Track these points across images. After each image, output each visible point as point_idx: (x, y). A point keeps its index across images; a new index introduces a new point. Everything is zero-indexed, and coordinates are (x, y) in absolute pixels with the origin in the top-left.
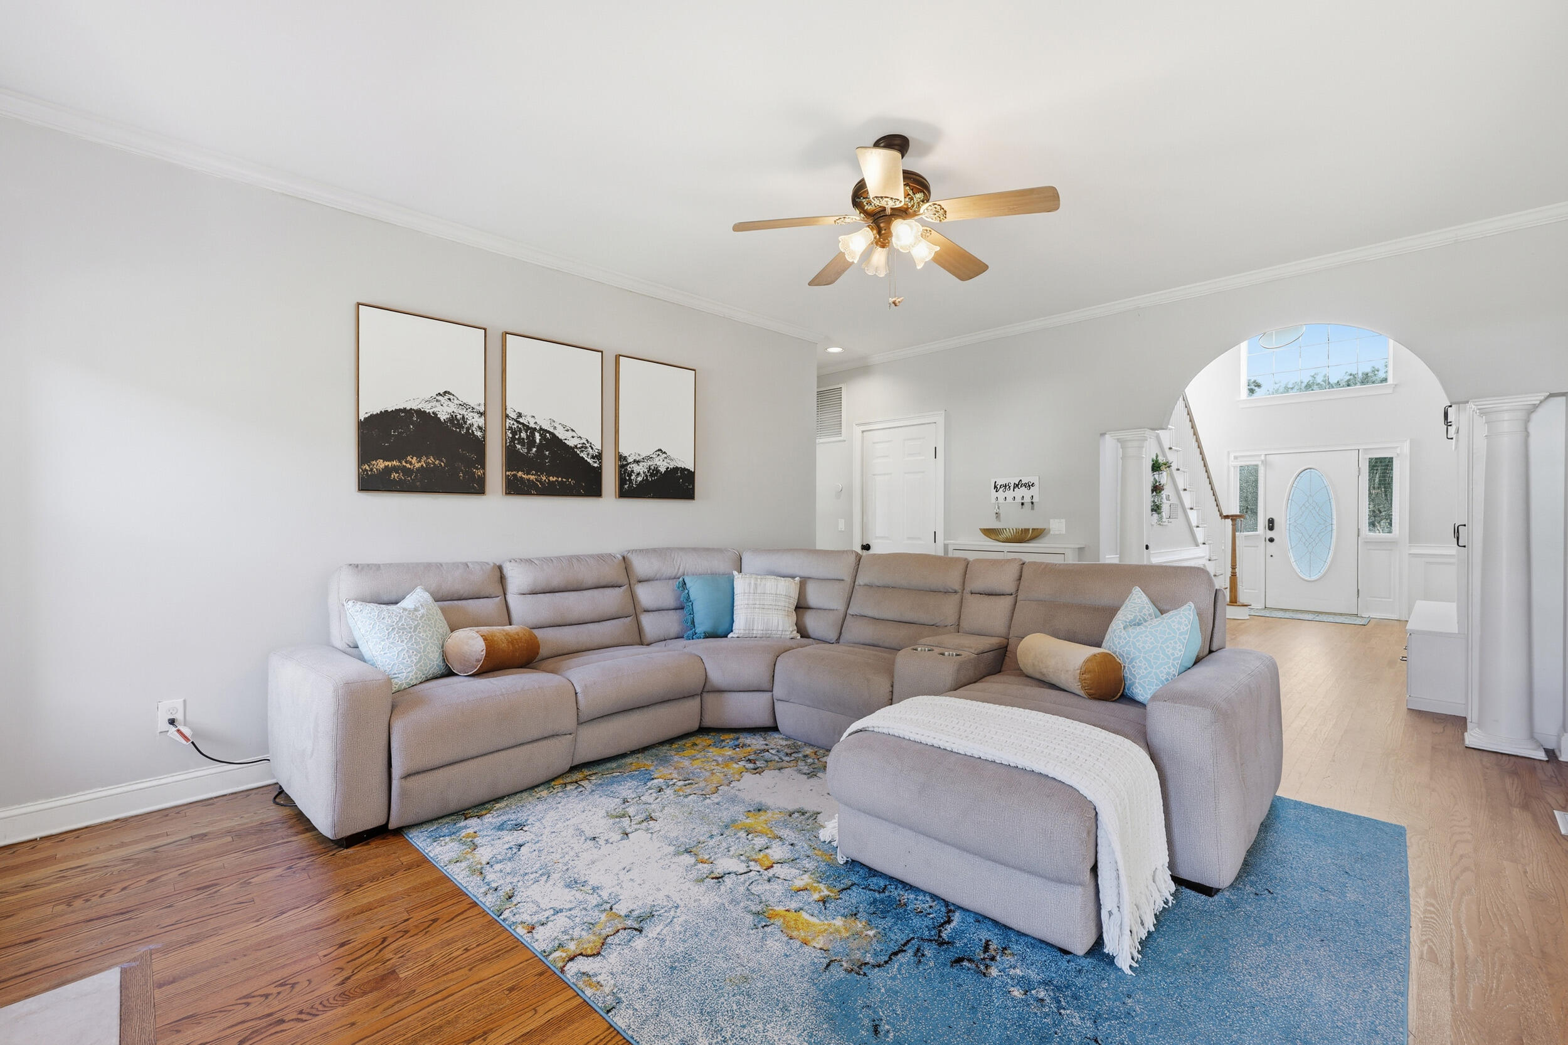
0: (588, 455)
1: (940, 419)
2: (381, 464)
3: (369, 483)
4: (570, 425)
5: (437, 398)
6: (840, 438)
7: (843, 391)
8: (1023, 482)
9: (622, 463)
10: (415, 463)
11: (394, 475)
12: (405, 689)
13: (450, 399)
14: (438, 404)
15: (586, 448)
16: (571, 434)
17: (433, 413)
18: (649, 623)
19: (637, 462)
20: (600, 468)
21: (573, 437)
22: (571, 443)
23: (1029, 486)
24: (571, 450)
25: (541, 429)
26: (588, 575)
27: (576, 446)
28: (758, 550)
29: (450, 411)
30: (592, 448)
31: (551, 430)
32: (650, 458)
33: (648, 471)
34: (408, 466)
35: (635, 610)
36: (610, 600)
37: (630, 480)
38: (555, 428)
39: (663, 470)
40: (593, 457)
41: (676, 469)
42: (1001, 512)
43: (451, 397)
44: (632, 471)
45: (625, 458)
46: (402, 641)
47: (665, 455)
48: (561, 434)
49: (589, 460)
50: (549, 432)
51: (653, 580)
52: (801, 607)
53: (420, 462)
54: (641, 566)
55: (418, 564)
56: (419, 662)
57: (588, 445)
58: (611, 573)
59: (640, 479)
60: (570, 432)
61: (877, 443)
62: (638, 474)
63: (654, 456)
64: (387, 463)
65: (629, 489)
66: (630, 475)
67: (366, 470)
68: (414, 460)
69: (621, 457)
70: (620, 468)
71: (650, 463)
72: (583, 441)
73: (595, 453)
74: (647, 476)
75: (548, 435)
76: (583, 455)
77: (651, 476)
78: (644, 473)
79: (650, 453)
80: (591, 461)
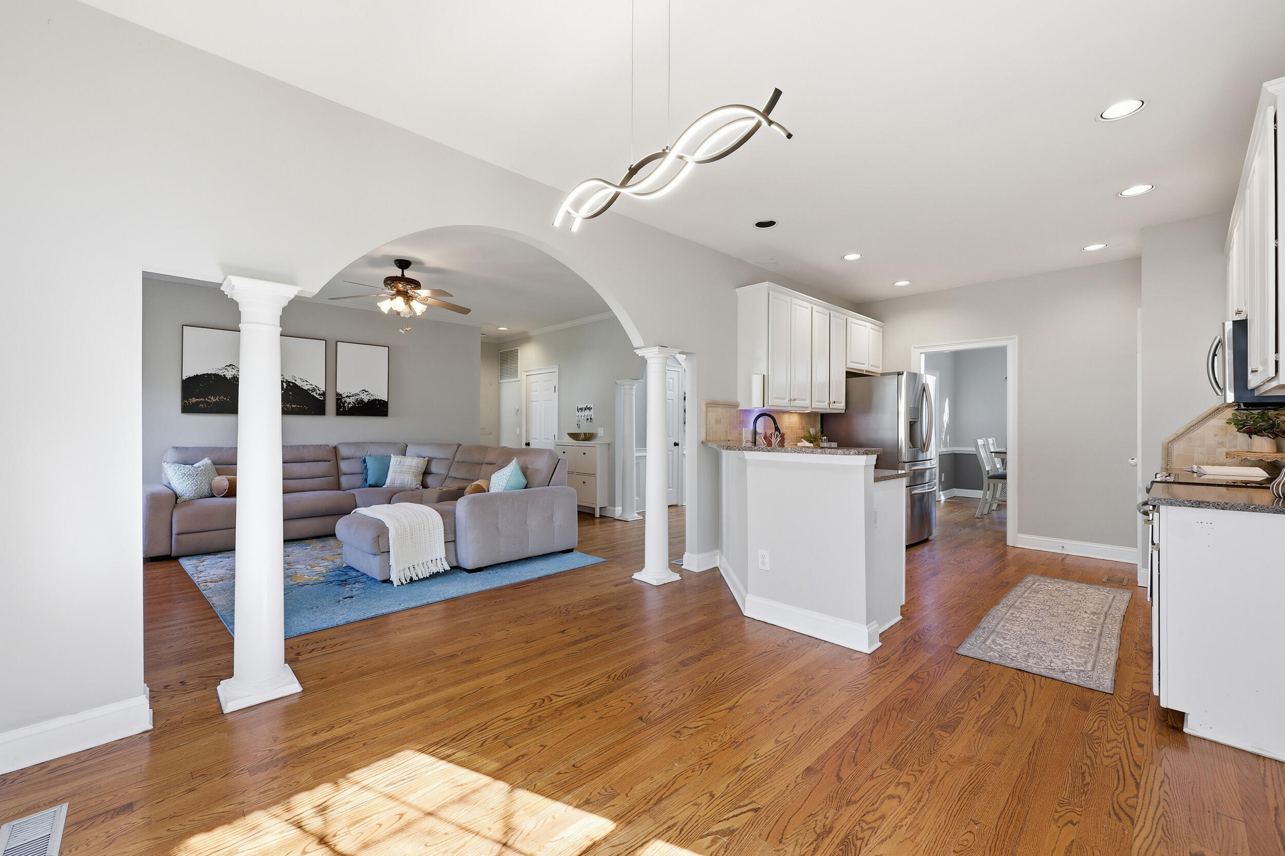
0: (316, 394)
1: (556, 370)
2: (194, 400)
3: (186, 409)
4: (305, 379)
5: (226, 368)
6: (516, 379)
7: (519, 351)
8: (588, 407)
9: (339, 398)
10: (213, 399)
11: (201, 405)
12: (188, 501)
13: (233, 368)
14: (226, 371)
15: (315, 390)
16: (306, 383)
17: (224, 375)
18: (344, 480)
19: (348, 397)
20: (324, 400)
21: (307, 385)
22: (306, 388)
23: (590, 409)
24: (306, 392)
25: (287, 381)
26: (307, 455)
27: (309, 389)
28: (418, 444)
29: (233, 374)
30: (319, 390)
31: (294, 381)
32: (357, 395)
33: (356, 402)
34: (209, 401)
35: (338, 473)
36: (321, 467)
37: (344, 406)
38: (296, 380)
39: (366, 400)
40: (319, 395)
41: (375, 400)
42: (580, 423)
43: (234, 367)
44: (345, 402)
45: (341, 395)
46: (189, 480)
47: (368, 393)
48: (299, 383)
49: (317, 396)
50: (292, 383)
51: (352, 458)
52: (426, 473)
53: (215, 399)
54: (344, 451)
55: (209, 448)
56: (196, 490)
57: (316, 389)
58: (322, 454)
59: (350, 406)
60: (305, 382)
61: (533, 382)
62: (349, 403)
63: (360, 393)
64: (197, 400)
65: (343, 409)
66: (344, 404)
67: (186, 403)
68: (212, 398)
69: (338, 394)
70: (337, 400)
71: (357, 397)
72: (314, 386)
73: (321, 392)
74: (355, 404)
75: (291, 384)
76: (314, 394)
77: (358, 404)
78: (353, 402)
79: (357, 392)
80: (318, 397)
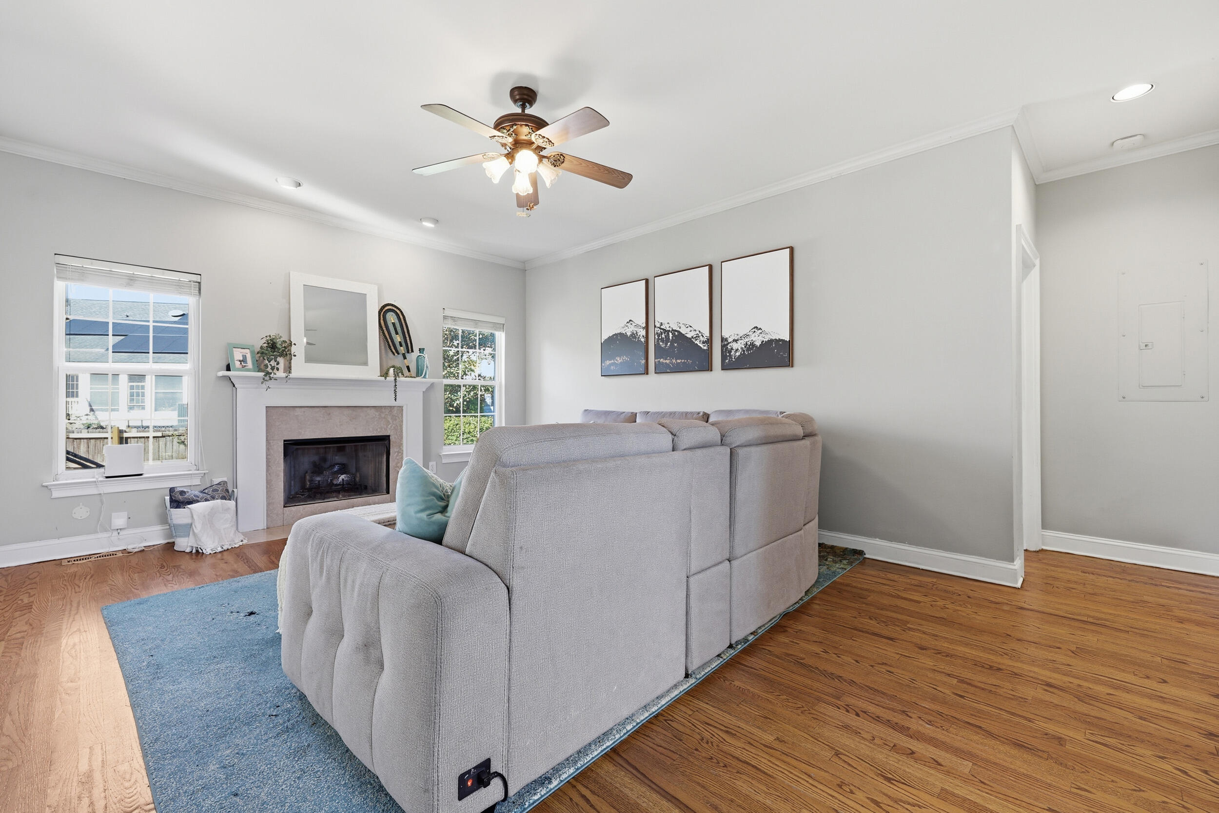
0: (700, 341)
2: (610, 363)
3: (605, 373)
4: (689, 324)
5: (627, 325)
9: (725, 345)
11: (612, 368)
13: (631, 324)
14: (627, 328)
15: (700, 338)
16: (690, 329)
17: (625, 333)
19: (736, 341)
20: (710, 350)
21: (691, 331)
22: (690, 335)
24: (689, 341)
27: (692, 338)
29: (631, 330)
30: (703, 336)
31: (678, 329)
32: (747, 336)
33: (745, 347)
34: (617, 362)
37: (730, 356)
38: (680, 328)
39: (758, 343)
40: (703, 343)
41: (771, 341)
43: (632, 322)
44: (732, 349)
45: (726, 340)
47: (760, 331)
48: (683, 331)
50: (677, 331)
57: (700, 335)
59: (738, 354)
60: (689, 327)
62: (737, 350)
63: (751, 334)
65: (729, 363)
66: (731, 352)
67: (604, 367)
68: (619, 359)
69: (724, 340)
70: (722, 347)
71: (747, 340)
72: (698, 332)
73: (705, 339)
74: (744, 351)
75: (676, 333)
76: (697, 342)
77: (747, 350)
78: (742, 348)
79: (746, 331)
80: (701, 345)
